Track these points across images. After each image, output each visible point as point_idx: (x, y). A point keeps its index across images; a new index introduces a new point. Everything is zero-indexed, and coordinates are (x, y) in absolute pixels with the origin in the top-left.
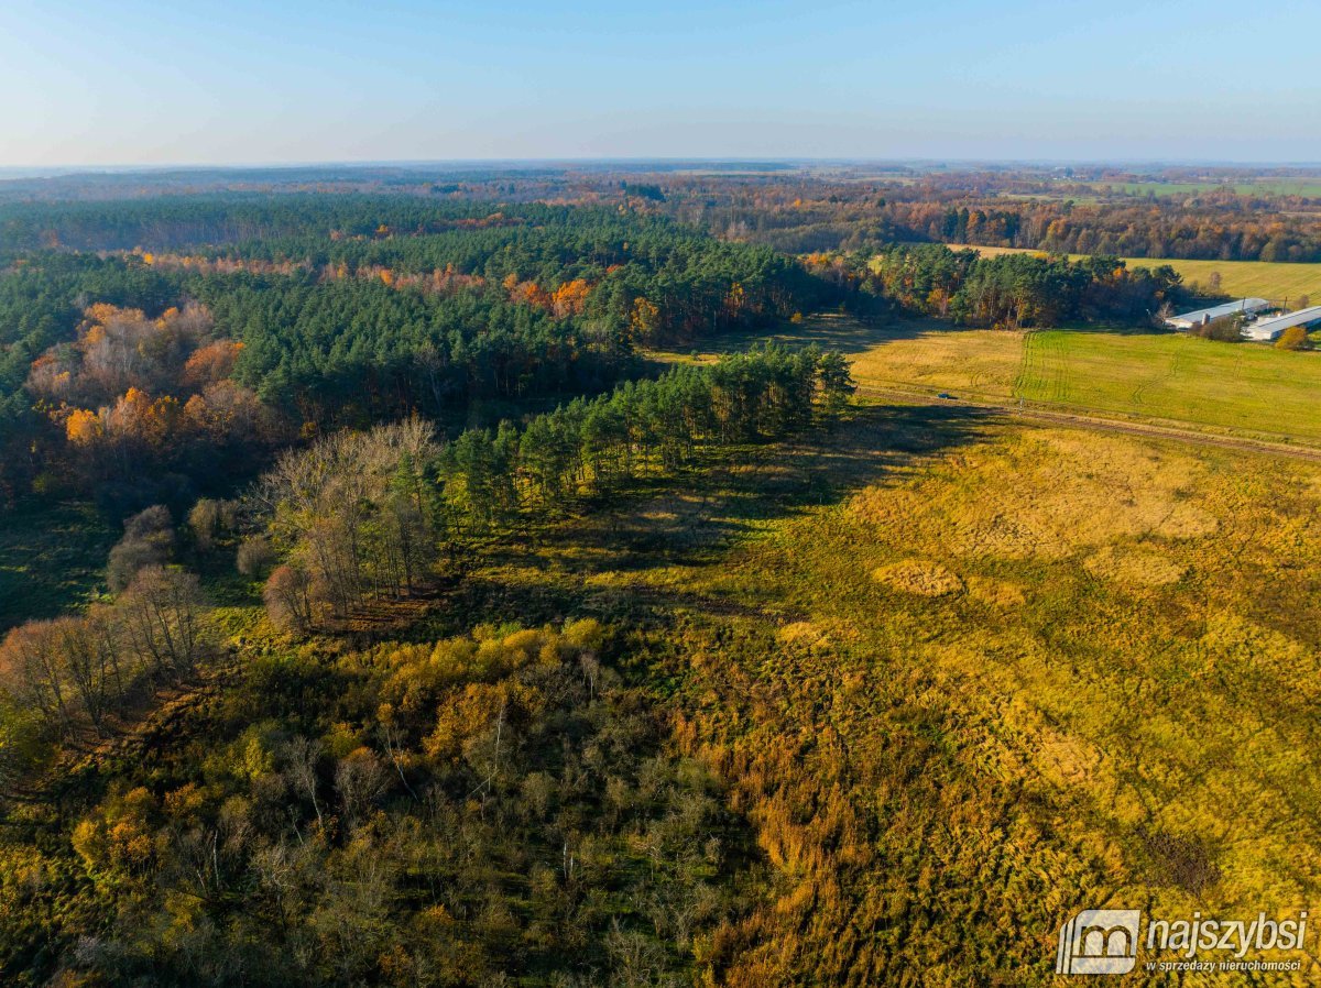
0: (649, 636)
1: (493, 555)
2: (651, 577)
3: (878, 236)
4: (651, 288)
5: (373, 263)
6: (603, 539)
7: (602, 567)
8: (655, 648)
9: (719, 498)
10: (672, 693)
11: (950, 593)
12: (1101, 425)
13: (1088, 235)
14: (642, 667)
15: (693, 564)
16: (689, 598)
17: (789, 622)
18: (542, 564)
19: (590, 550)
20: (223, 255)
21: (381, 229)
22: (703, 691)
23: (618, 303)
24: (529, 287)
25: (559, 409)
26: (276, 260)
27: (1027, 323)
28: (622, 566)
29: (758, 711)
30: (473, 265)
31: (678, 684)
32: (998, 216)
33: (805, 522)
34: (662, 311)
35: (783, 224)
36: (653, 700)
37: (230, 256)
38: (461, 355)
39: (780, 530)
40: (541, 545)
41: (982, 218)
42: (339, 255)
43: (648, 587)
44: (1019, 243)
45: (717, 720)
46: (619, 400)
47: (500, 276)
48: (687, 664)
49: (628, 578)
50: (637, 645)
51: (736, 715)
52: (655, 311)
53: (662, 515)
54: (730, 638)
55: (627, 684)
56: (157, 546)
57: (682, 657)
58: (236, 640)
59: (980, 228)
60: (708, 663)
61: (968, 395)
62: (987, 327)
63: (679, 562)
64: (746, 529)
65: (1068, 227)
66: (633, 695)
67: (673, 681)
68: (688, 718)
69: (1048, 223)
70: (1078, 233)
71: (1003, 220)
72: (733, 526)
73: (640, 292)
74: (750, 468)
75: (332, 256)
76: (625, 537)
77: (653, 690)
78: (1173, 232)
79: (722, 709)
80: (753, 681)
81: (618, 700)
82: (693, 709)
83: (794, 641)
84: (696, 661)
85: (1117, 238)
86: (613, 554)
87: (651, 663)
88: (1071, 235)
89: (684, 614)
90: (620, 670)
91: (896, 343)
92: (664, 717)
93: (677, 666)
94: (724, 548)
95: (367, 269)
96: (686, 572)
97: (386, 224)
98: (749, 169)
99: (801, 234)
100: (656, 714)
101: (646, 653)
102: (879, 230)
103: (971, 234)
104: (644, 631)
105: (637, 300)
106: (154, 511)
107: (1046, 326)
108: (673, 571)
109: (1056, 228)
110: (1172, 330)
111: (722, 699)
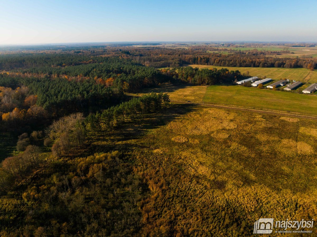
0: (129, 153)
1: (97, 139)
2: (129, 142)
3: (178, 63)
4: (127, 80)
5: (63, 74)
6: (118, 135)
7: (119, 140)
8: (130, 155)
9: (142, 125)
10: (133, 163)
11: (185, 142)
12: (219, 107)
13: (224, 62)
14: (127, 159)
15: (137, 139)
16: (136, 146)
17: (155, 149)
18: (107, 140)
19: (116, 137)
20: (26, 72)
21: (64, 64)
22: (139, 163)
23: (120, 83)
24: (100, 79)
25: (109, 109)
26: (40, 73)
27: (208, 84)
28: (123, 140)
29: (149, 165)
30: (86, 74)
31: (134, 162)
32: (204, 58)
33: (159, 129)
34: (130, 84)
35: (157, 61)
36: (129, 165)
37: (28, 72)
38: (87, 97)
39: (153, 131)
40: (106, 137)
41: (201, 59)
42: (55, 72)
43: (128, 143)
44: (209, 64)
45: (142, 168)
46: (121, 107)
47: (93, 77)
48: (136, 158)
49: (124, 142)
50: (126, 155)
51: (145, 166)
52: (128, 85)
53: (130, 129)
54: (144, 153)
55: (124, 162)
56: (27, 141)
57: (135, 157)
58: (46, 159)
59: (201, 61)
60: (140, 158)
61: (194, 101)
62: (200, 85)
63: (134, 139)
64: (147, 131)
65: (219, 60)
66: (126, 164)
67: (133, 161)
68: (136, 168)
69: (215, 60)
70: (222, 62)
71: (206, 59)
72: (145, 131)
73: (125, 81)
74: (148, 119)
75: (53, 72)
76: (123, 134)
77: (129, 163)
78: (242, 61)
79: (142, 166)
80: (148, 160)
81: (123, 166)
82: (137, 166)
83: (156, 152)
84: (138, 157)
85: (230, 63)
86: (121, 138)
87: (129, 158)
88: (220, 62)
89: (135, 149)
90: (123, 160)
91: (180, 90)
92: (132, 168)
93: (134, 159)
94: (143, 135)
95: (62, 75)
96: (135, 140)
97: (65, 63)
98: (150, 45)
99: (161, 63)
100: (130, 167)
101: (128, 156)
102: (179, 62)
103: (199, 62)
104: (128, 152)
105: (124, 82)
106: (24, 134)
107: (212, 84)
108: (133, 140)
109: (217, 61)
110: (237, 84)
111: (142, 164)
